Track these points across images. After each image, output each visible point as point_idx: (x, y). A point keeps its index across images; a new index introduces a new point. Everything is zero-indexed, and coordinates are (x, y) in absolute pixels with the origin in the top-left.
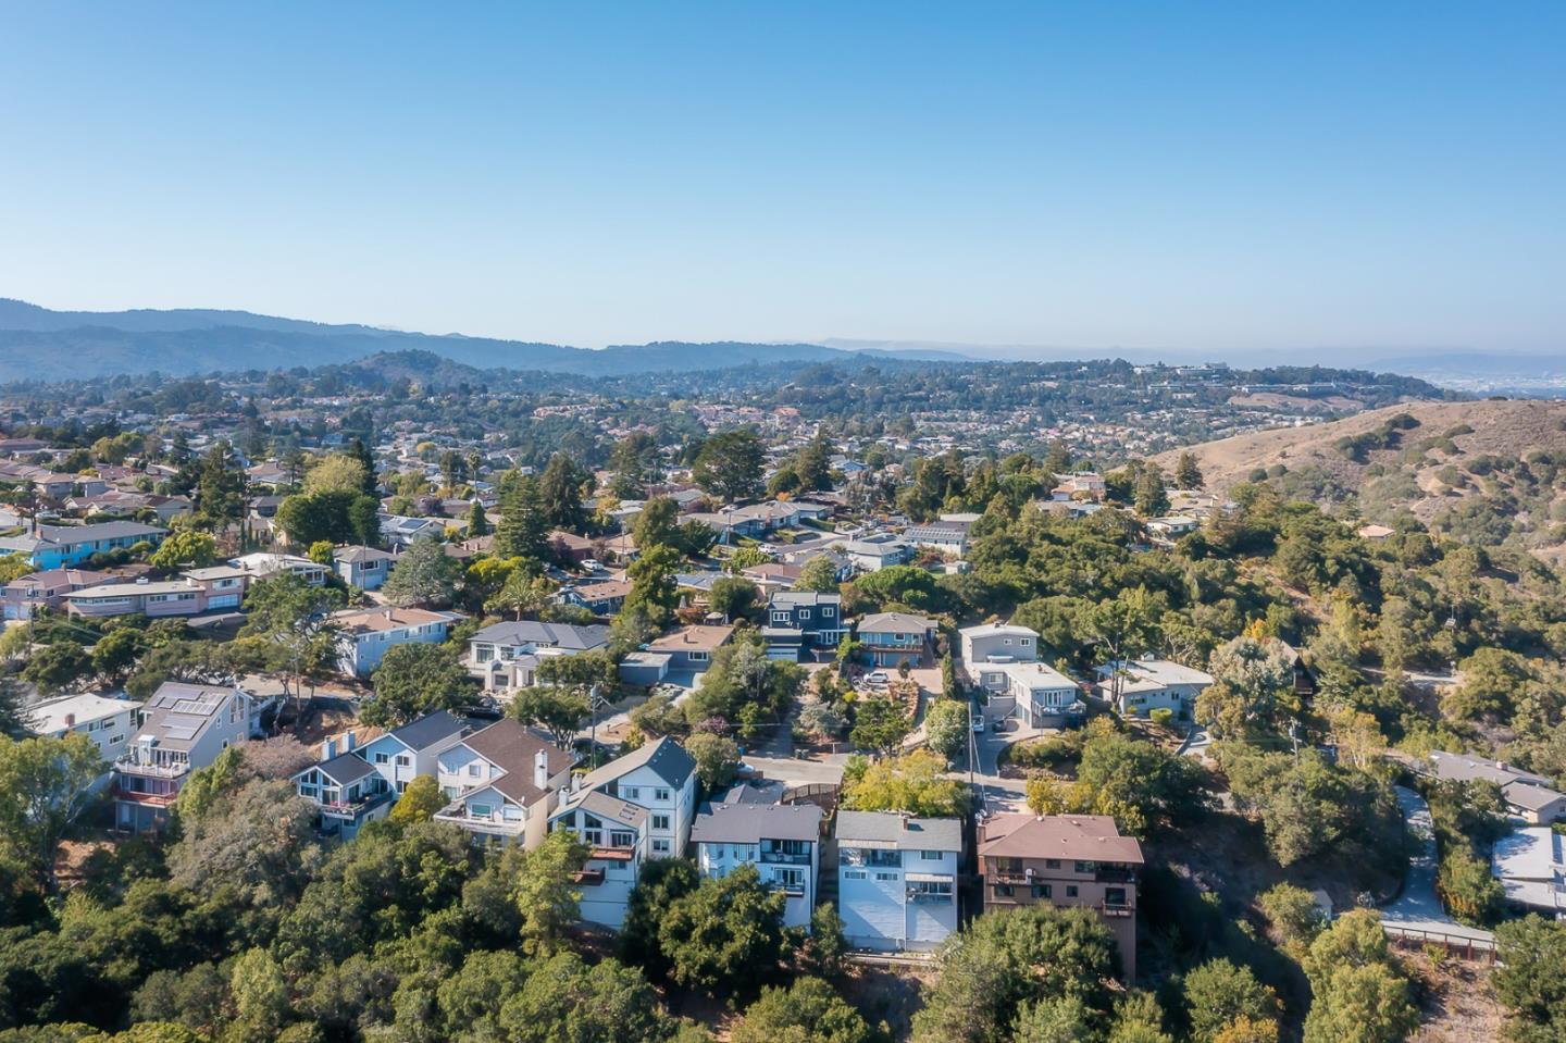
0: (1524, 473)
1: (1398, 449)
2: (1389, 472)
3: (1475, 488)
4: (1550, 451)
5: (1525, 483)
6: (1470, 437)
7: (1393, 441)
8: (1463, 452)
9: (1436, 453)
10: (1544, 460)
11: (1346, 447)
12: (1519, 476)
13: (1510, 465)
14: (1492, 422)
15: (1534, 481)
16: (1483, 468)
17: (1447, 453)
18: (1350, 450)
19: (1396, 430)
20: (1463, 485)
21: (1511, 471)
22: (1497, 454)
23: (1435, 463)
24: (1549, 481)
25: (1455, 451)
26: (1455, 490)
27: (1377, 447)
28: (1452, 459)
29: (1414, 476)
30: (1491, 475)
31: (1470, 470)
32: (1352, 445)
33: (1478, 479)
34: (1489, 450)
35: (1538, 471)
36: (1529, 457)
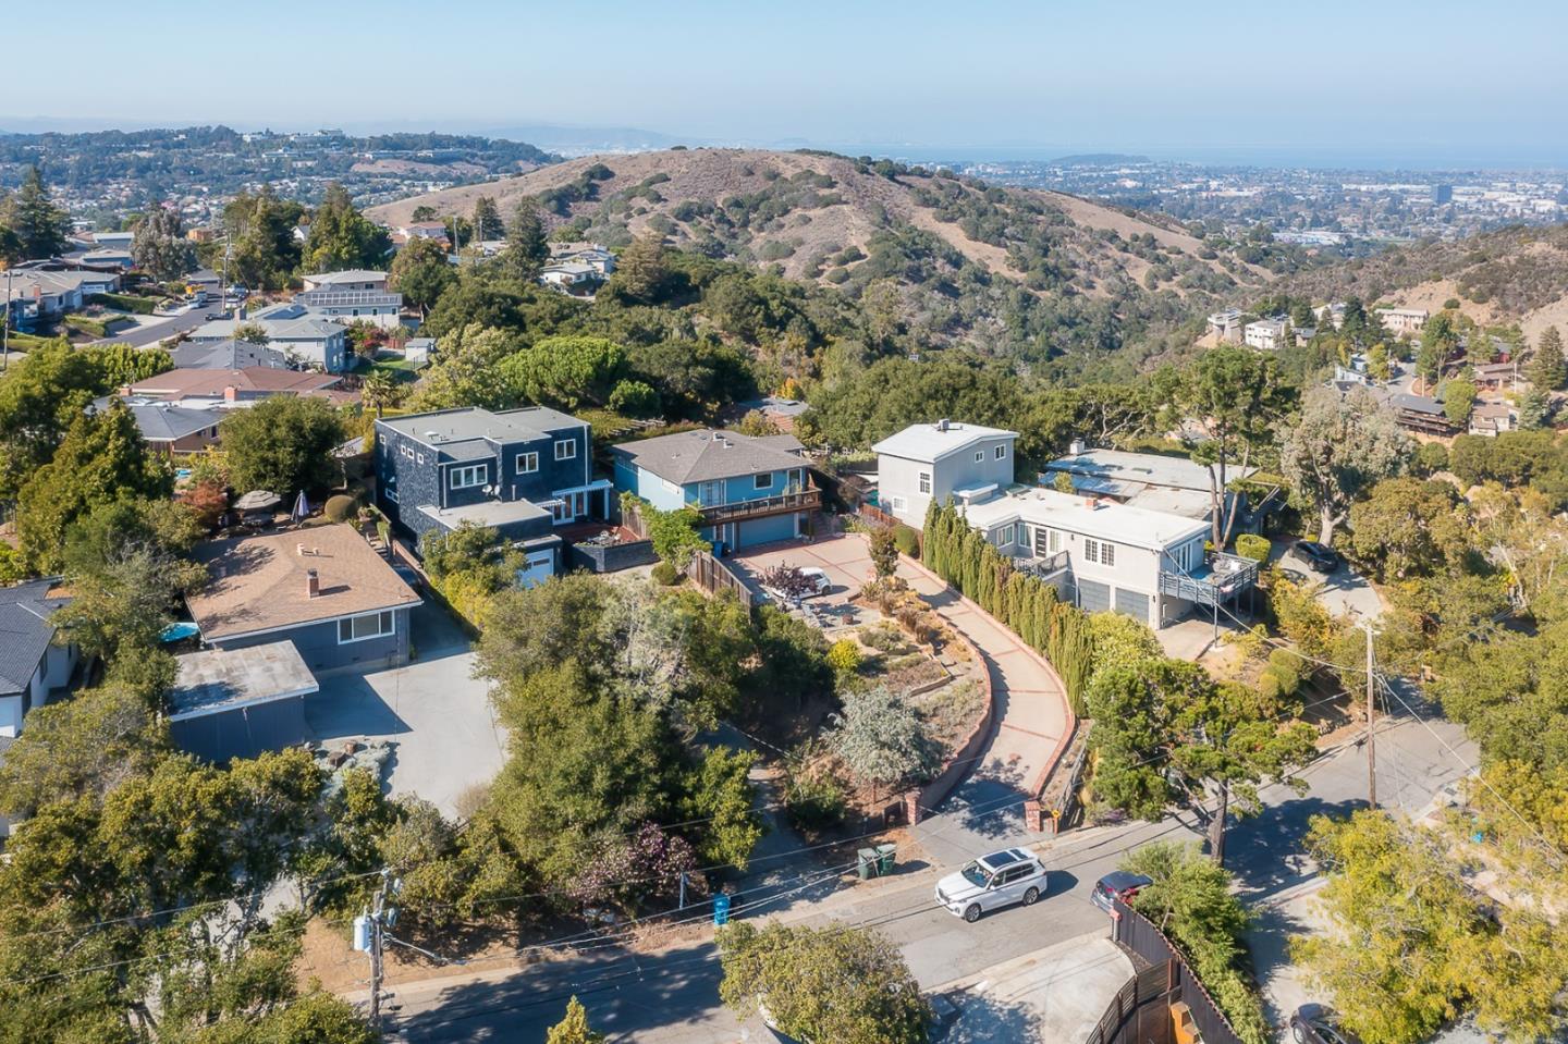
0: (722, 219)
1: (597, 200)
2: (597, 223)
3: (684, 234)
4: (741, 195)
5: (726, 227)
6: (667, 184)
7: (592, 193)
8: (666, 200)
9: (640, 202)
10: (738, 204)
11: (549, 201)
12: (719, 221)
13: (711, 211)
14: (684, 169)
15: (732, 225)
16: (687, 214)
17: (651, 201)
18: (553, 203)
19: (593, 181)
20: (674, 232)
21: (712, 216)
22: (695, 200)
23: (643, 211)
24: (745, 224)
25: (658, 199)
26: (669, 237)
27: (576, 199)
28: (658, 207)
29: (626, 226)
30: (695, 222)
31: (676, 217)
32: (555, 198)
33: (684, 226)
34: (688, 196)
35: (734, 216)
36: (725, 201)
